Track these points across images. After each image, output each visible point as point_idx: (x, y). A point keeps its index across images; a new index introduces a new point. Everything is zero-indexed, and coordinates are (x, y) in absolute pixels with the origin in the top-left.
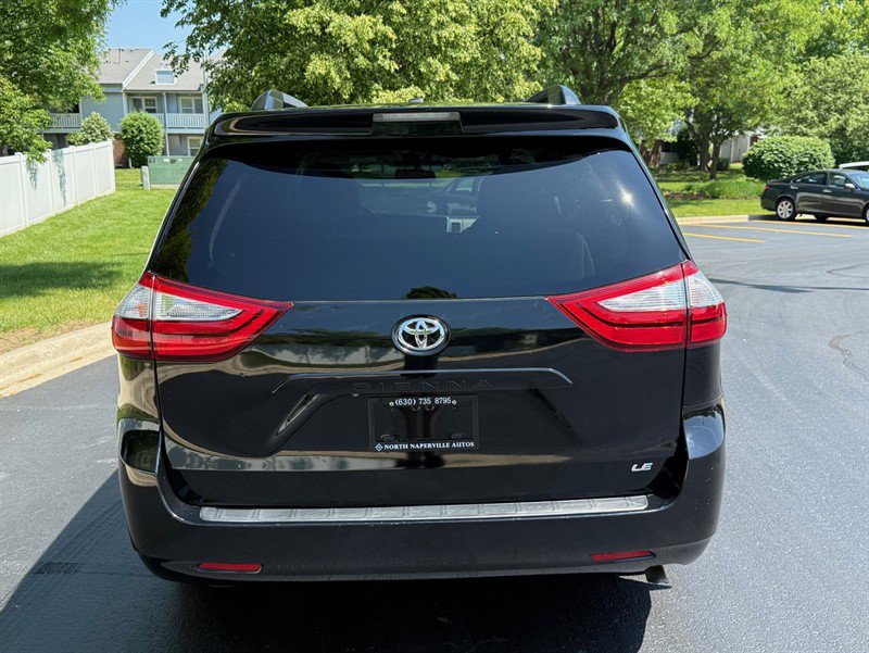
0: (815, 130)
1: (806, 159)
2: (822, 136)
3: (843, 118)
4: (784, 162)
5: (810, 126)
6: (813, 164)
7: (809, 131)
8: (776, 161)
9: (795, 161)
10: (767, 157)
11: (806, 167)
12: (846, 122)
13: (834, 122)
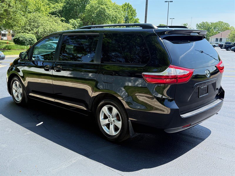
0: (31, 32)
1: (31, 40)
2: (33, 34)
3: (37, 29)
4: (25, 40)
5: (29, 31)
6: (32, 41)
7: (29, 32)
8: (23, 40)
9: (28, 40)
10: (21, 39)
11: (31, 42)
12: (38, 30)
13: (35, 30)
